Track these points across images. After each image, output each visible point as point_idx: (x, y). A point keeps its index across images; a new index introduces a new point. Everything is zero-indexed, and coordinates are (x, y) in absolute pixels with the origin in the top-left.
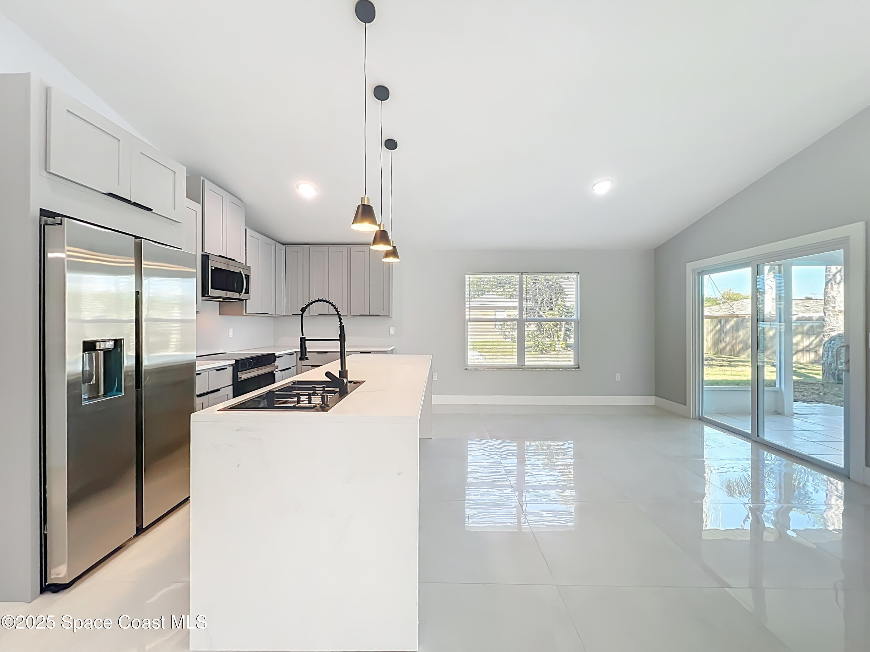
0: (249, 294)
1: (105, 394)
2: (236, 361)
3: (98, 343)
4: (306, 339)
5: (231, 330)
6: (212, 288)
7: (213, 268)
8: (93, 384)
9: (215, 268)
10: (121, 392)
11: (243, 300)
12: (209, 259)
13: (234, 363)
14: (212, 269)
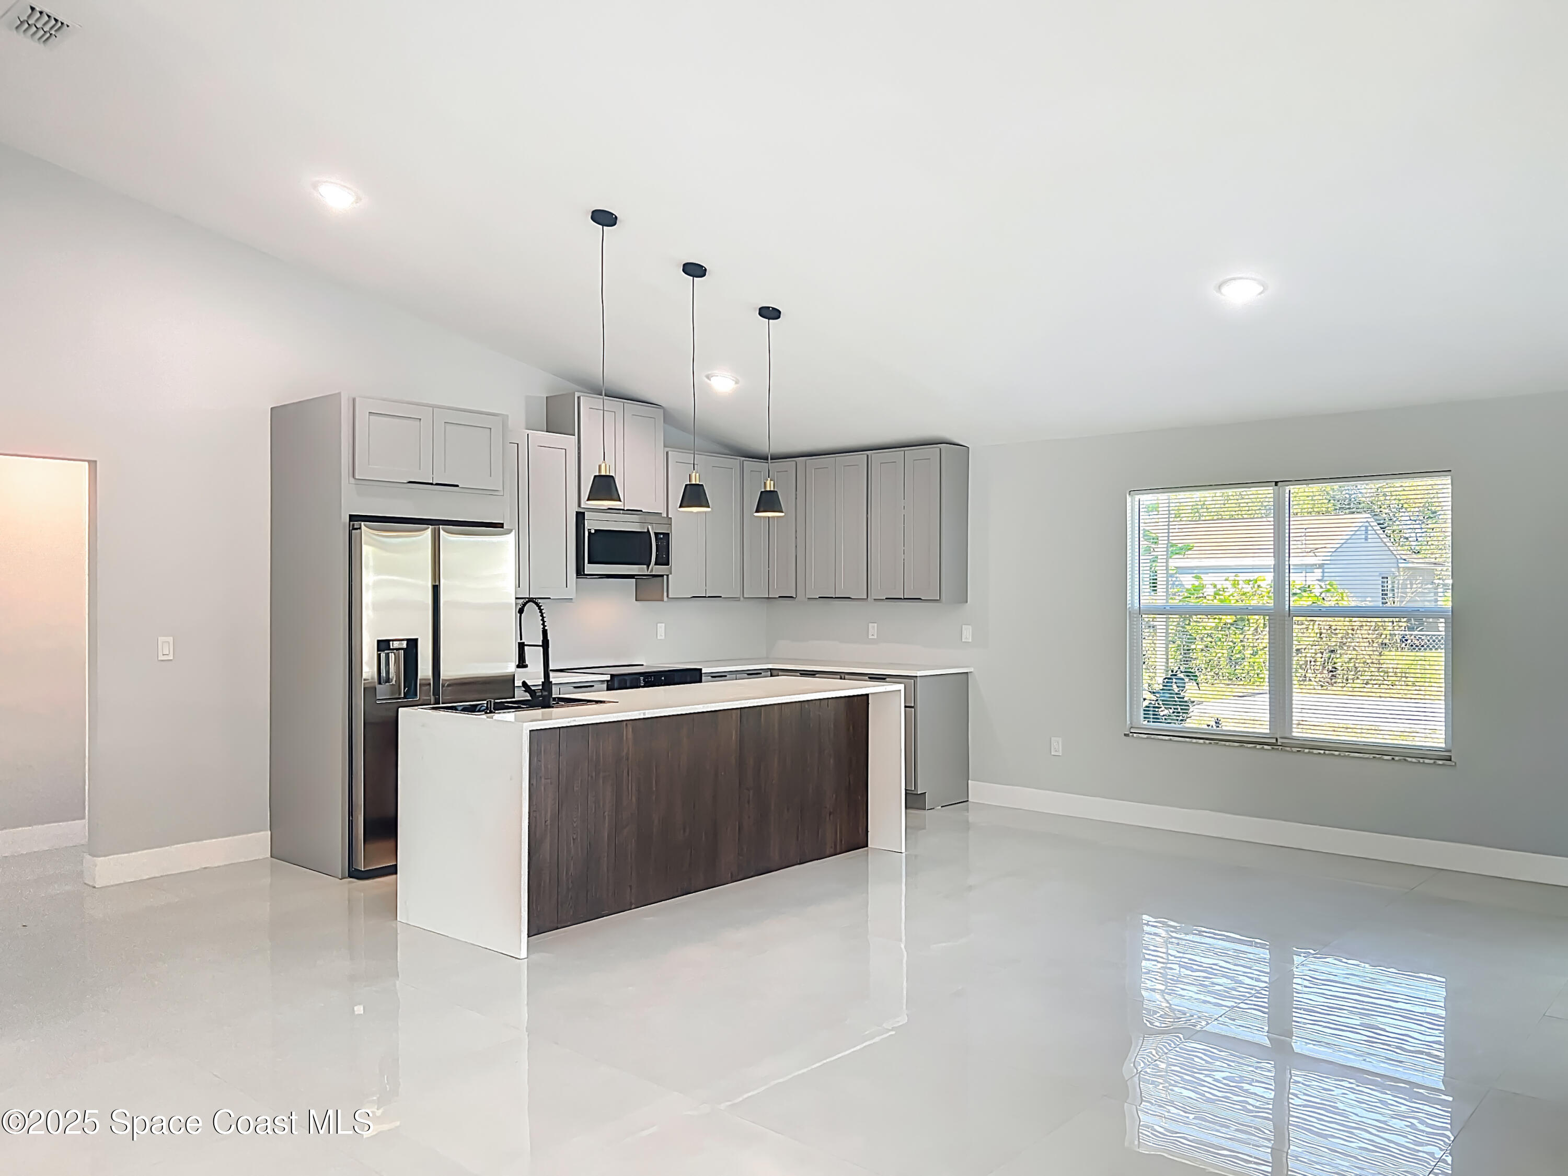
0: (668, 565)
1: (405, 698)
2: (612, 676)
3: (391, 643)
4: (525, 643)
5: (661, 627)
6: (589, 563)
7: (593, 531)
8: (393, 685)
9: (596, 530)
10: (416, 695)
11: (662, 576)
12: (584, 519)
13: (609, 679)
14: (590, 533)
